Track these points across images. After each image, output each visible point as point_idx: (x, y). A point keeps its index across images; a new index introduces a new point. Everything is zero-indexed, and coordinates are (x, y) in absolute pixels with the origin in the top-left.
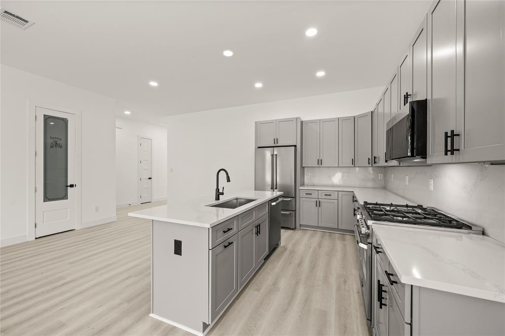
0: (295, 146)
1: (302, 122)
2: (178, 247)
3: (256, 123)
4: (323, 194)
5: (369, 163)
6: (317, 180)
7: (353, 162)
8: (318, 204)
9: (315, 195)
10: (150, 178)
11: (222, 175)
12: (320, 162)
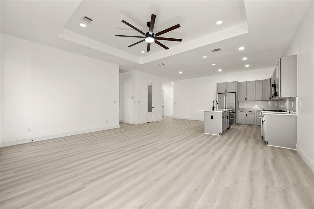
0: (235, 93)
1: (238, 83)
2: (212, 117)
3: (217, 84)
4: (248, 111)
5: (269, 99)
6: (245, 106)
7: (262, 98)
8: (246, 115)
9: (244, 112)
10: (163, 107)
11: (215, 103)
12: (246, 99)
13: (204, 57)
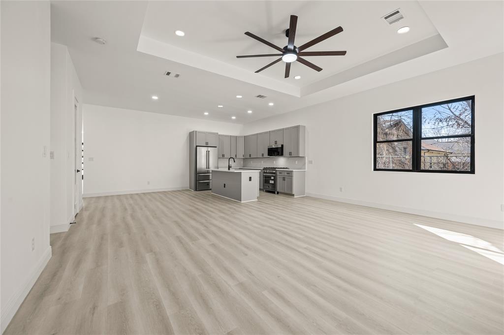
7: (236, 156)
12: (223, 156)
13: (238, 97)
